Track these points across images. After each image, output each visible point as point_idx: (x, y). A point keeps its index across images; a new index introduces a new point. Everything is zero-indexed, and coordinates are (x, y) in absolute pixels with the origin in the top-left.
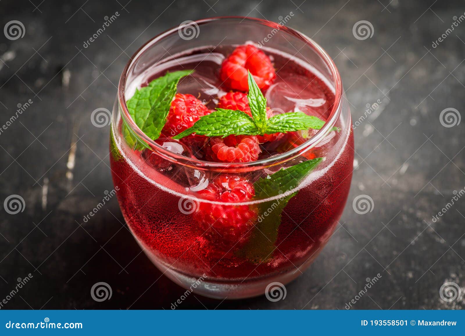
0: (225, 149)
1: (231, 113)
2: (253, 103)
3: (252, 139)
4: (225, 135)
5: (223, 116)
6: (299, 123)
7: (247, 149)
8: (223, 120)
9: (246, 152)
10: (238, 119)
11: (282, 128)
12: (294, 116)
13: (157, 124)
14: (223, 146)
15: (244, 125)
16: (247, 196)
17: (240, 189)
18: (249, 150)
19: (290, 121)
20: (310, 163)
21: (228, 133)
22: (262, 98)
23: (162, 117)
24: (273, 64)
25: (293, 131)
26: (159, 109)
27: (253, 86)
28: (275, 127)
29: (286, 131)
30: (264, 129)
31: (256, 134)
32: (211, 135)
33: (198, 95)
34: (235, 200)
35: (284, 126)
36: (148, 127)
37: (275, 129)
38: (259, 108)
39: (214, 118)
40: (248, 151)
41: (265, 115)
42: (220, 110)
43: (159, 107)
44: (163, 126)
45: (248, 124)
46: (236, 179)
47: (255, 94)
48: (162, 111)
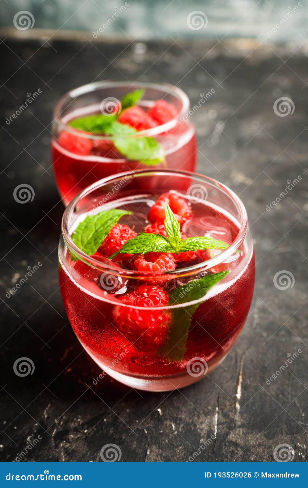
0: (144, 263)
1: (151, 235)
2: (168, 227)
3: (168, 256)
4: (144, 252)
5: (145, 239)
6: (207, 243)
7: (162, 264)
8: (144, 241)
9: (162, 266)
10: (156, 240)
11: (193, 247)
12: (204, 239)
13: (95, 244)
14: (144, 261)
15: (161, 244)
16: (160, 302)
17: (155, 296)
18: (164, 264)
19: (200, 242)
20: (218, 275)
21: (147, 251)
22: (176, 223)
23: (100, 239)
24: (190, 208)
25: (202, 249)
26: (101, 232)
27: (169, 213)
28: (187, 246)
29: (196, 249)
30: (178, 248)
31: (171, 252)
32: (133, 252)
33: (132, 227)
34: (150, 305)
35: (194, 246)
36: (89, 245)
37: (187, 248)
38: (174, 230)
39: (137, 240)
40: (164, 266)
41: (179, 236)
42: (143, 234)
43: (100, 231)
44: (100, 246)
45: (164, 244)
46: (153, 289)
47: (171, 219)
48: (102, 234)
